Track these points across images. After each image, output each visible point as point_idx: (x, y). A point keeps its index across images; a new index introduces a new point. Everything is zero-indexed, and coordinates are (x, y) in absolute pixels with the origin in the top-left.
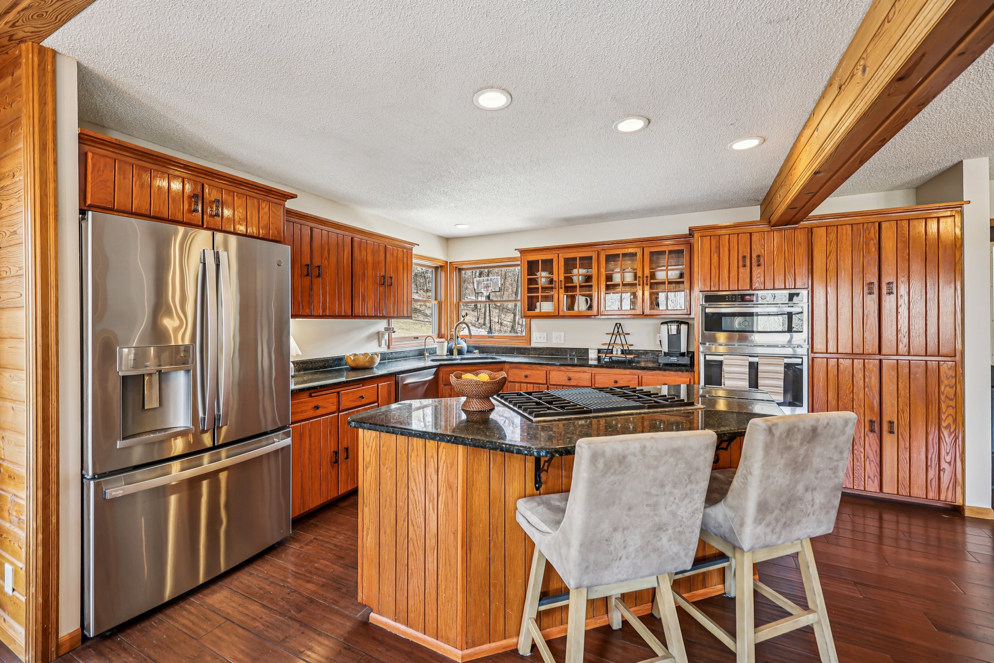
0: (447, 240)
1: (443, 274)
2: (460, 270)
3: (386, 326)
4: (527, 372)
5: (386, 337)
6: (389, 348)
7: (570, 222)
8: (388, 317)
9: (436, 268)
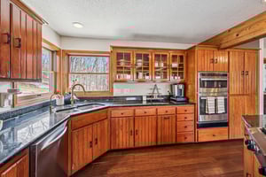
0: (61, 36)
1: (58, 57)
2: (69, 55)
3: (10, 88)
4: (122, 112)
5: (10, 97)
6: (13, 106)
7: (137, 37)
8: (12, 80)
9: (53, 52)
